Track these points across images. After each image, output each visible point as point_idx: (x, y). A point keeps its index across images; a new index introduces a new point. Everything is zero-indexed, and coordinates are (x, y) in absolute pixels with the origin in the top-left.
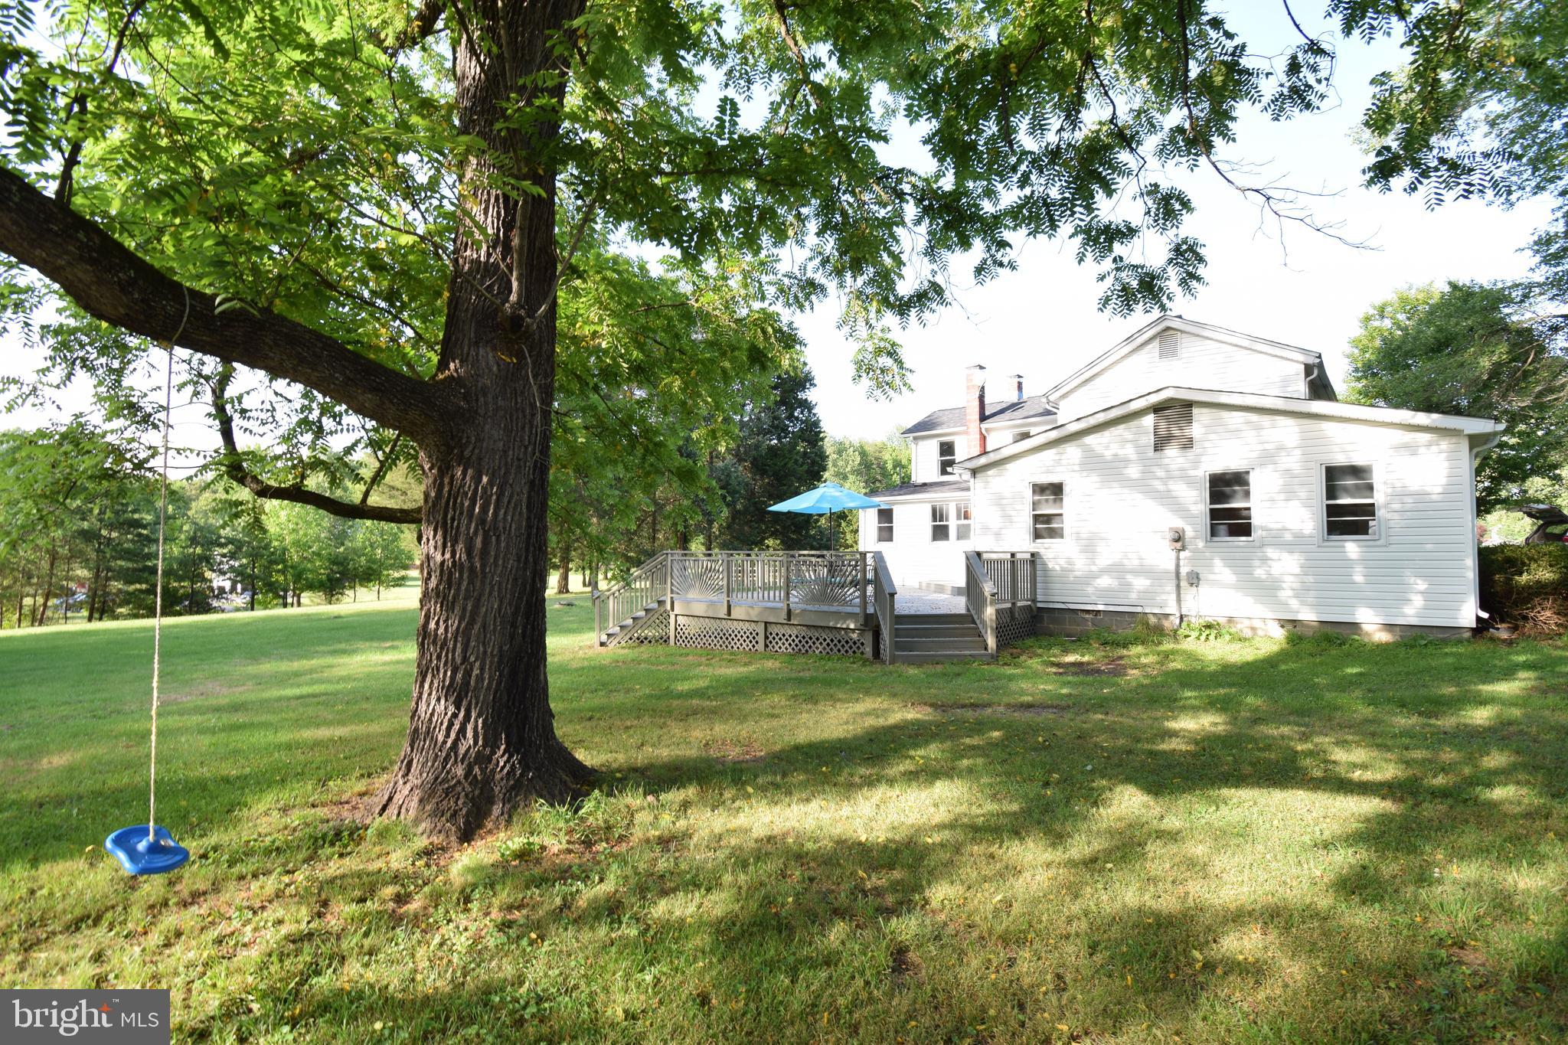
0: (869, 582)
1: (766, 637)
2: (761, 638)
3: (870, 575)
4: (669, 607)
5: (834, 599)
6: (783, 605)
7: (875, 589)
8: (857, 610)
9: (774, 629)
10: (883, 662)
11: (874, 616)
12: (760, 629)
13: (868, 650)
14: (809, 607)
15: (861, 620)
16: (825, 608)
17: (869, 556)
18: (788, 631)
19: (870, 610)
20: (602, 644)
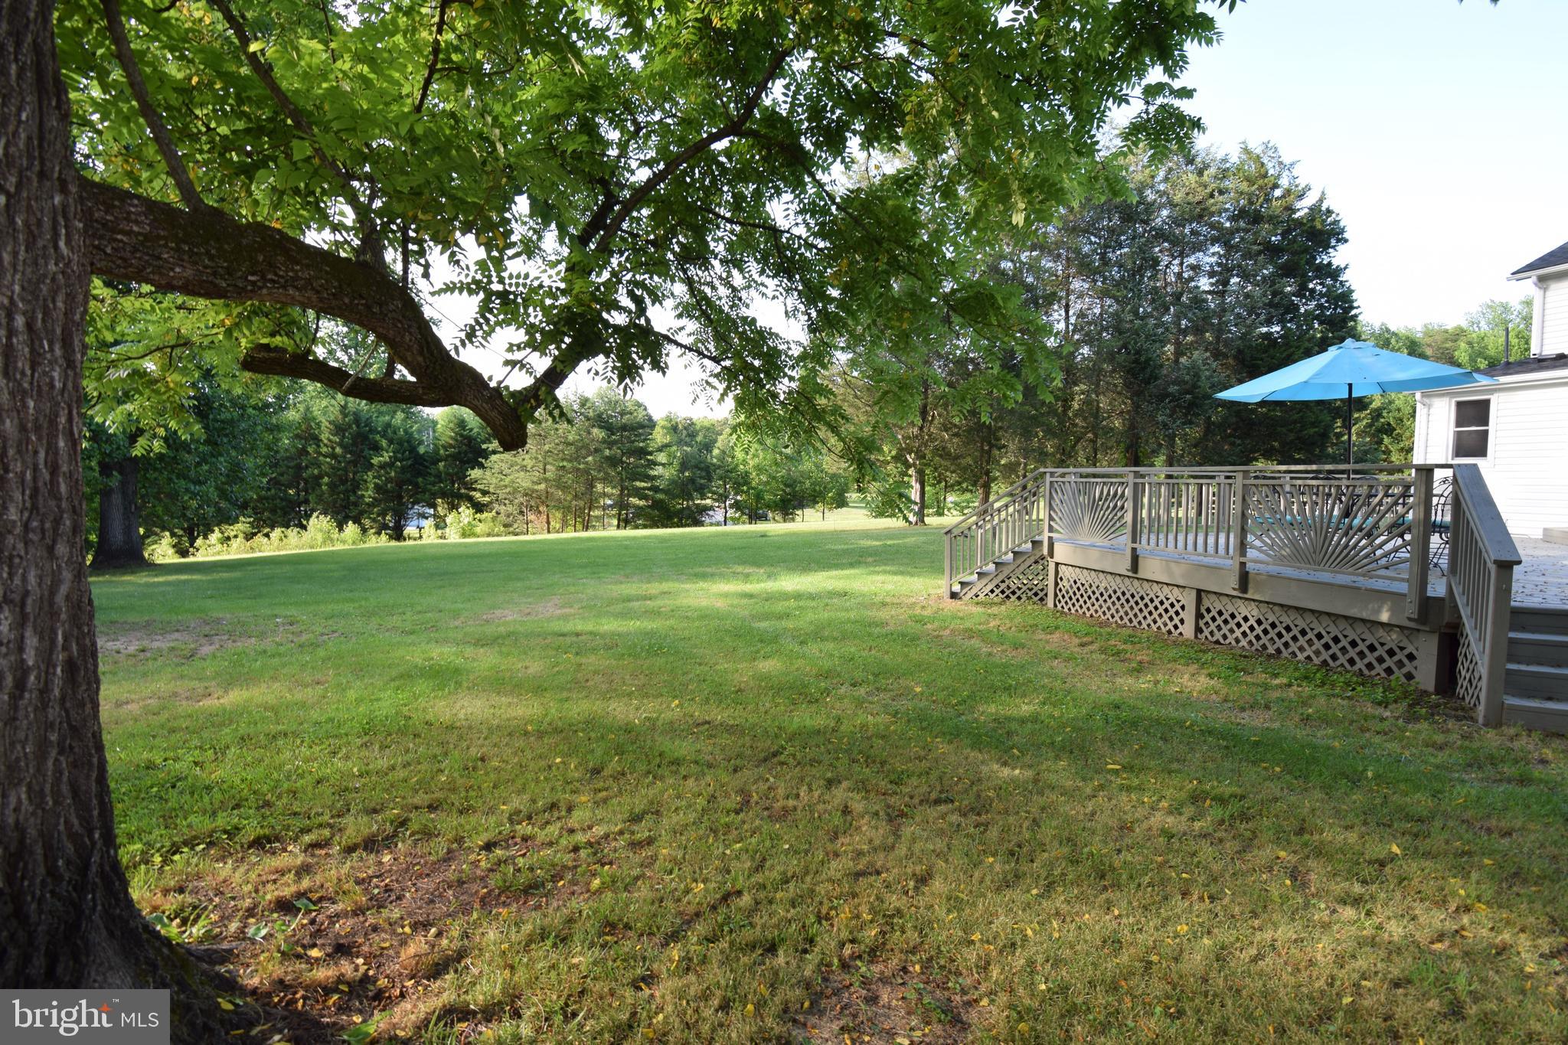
0: (1440, 528)
1: (1199, 616)
2: (1189, 616)
3: (1443, 514)
4: (1045, 551)
5: (1345, 558)
6: (1232, 564)
7: (1454, 544)
8: (1403, 588)
9: (1213, 604)
10: (1466, 714)
11: (1447, 603)
12: (1189, 599)
13: (1426, 673)
14: (1289, 572)
15: (1411, 609)
16: (1325, 576)
17: (1439, 474)
18: (1244, 609)
19: (1437, 588)
20: (954, 596)
